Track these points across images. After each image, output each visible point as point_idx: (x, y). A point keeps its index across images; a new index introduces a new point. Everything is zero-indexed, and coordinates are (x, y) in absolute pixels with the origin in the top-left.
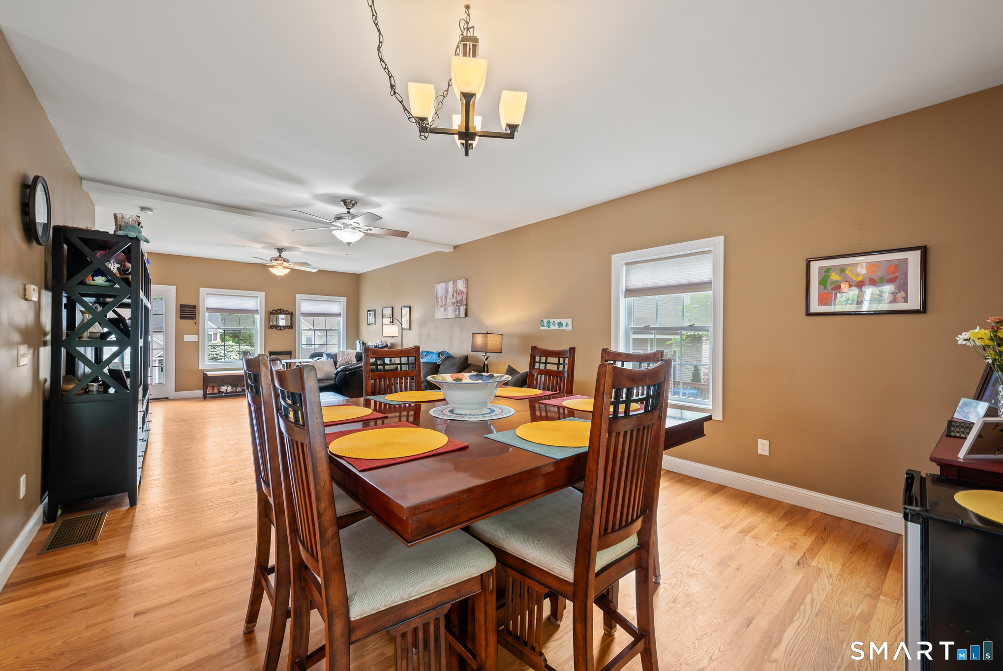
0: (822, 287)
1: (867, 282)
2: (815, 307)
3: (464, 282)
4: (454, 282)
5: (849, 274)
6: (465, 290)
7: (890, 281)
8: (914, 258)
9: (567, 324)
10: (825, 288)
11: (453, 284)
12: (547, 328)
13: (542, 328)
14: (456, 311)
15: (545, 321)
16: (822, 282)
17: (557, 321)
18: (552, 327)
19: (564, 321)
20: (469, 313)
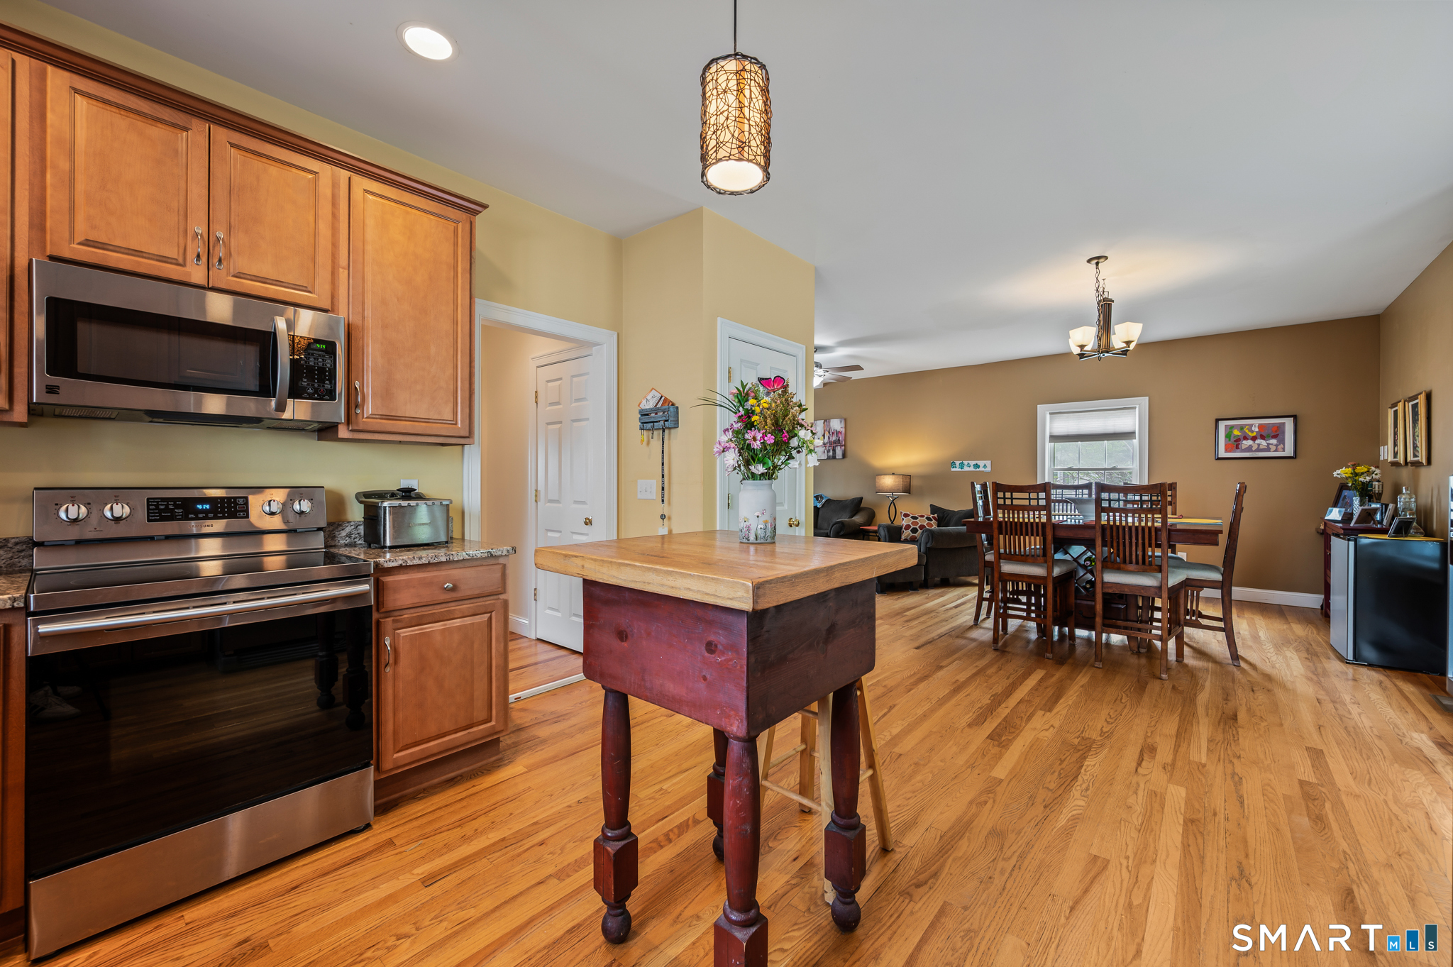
0: (1228, 439)
1: (1259, 437)
2: (1222, 453)
3: (841, 422)
4: (825, 421)
5: (1247, 431)
6: (843, 430)
7: (1274, 437)
8: (1289, 424)
9: (985, 465)
10: (1230, 440)
11: (824, 423)
12: (960, 470)
13: (953, 470)
14: (828, 451)
15: (958, 463)
16: (1228, 436)
17: (972, 463)
18: (966, 469)
19: (981, 463)
20: (848, 453)
